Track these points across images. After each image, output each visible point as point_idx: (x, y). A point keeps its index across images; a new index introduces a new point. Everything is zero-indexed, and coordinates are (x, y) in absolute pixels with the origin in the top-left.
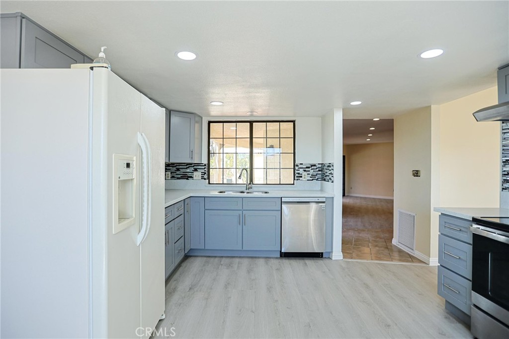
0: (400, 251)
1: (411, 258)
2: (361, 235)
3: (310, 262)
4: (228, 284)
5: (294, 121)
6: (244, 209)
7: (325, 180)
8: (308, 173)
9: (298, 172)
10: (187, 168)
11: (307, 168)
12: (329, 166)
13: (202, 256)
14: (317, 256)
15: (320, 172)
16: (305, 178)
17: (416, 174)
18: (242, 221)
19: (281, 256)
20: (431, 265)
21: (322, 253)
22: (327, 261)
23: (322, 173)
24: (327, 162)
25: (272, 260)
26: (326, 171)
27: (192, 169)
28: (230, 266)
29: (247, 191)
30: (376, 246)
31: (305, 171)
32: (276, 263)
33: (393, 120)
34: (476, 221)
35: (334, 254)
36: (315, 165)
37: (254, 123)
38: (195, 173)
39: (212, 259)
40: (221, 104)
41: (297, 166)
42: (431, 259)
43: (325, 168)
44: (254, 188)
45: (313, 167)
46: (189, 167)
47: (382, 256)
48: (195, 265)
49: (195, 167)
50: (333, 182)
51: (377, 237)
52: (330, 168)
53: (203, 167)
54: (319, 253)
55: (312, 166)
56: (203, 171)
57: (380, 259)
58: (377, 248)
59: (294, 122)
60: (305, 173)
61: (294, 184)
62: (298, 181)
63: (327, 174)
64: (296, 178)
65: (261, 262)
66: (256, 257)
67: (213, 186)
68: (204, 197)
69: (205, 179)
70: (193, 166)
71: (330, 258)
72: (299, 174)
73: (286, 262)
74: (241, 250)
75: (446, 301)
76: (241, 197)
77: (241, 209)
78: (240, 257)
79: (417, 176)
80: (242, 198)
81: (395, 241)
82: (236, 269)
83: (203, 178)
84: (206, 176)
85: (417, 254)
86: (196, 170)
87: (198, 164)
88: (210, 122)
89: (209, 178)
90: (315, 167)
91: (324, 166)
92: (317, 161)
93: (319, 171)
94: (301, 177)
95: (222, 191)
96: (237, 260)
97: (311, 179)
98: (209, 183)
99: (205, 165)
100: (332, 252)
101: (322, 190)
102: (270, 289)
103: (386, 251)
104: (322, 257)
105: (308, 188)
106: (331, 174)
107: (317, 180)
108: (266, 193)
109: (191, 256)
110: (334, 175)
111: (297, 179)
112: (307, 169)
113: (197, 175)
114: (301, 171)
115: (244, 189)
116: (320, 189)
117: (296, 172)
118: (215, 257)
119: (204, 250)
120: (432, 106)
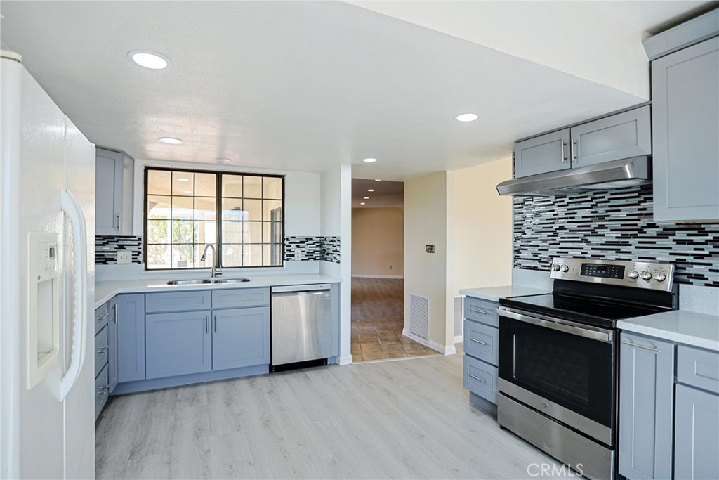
0: (413, 343)
1: (425, 350)
2: (365, 328)
3: (312, 374)
4: (200, 430)
5: (284, 176)
6: (213, 307)
7: (326, 259)
8: (303, 249)
9: (289, 248)
10: (103, 244)
11: (301, 242)
12: (331, 241)
13: (139, 393)
14: (320, 363)
15: (318, 249)
16: (298, 257)
17: (430, 249)
18: (211, 326)
19: (271, 371)
20: (446, 354)
21: (326, 359)
22: (334, 369)
23: (322, 249)
24: (329, 234)
25: (258, 379)
26: (328, 247)
27: (115, 245)
28: (194, 400)
29: (214, 279)
30: (386, 340)
31: (298, 247)
32: (265, 383)
33: (403, 183)
34: (503, 302)
35: (342, 358)
36: (312, 239)
37: (223, 175)
38: (120, 253)
39: (160, 395)
40: (179, 142)
41: (288, 240)
42: (447, 348)
43: (326, 243)
44: (226, 274)
45: (309, 242)
46: (107, 243)
47: (395, 351)
48: (132, 409)
49: (120, 243)
50: (339, 262)
51: (385, 328)
52: (334, 244)
53: (136, 243)
54: (323, 360)
55: (308, 239)
56: (135, 249)
57: (393, 356)
58: (388, 343)
59: (282, 177)
60: (299, 250)
61: (282, 266)
62: (290, 261)
63: (331, 251)
64: (286, 257)
65: (243, 384)
66: (233, 379)
67: (154, 274)
68: (145, 293)
69: (139, 262)
70: (115, 240)
71: (336, 364)
72: (290, 251)
73: (280, 379)
74: (210, 372)
75: (471, 392)
76: (209, 290)
77: (210, 307)
78: (208, 383)
79: (431, 252)
80: (212, 290)
81: (405, 332)
82: (206, 403)
83: (135, 261)
84: (140, 258)
85: (431, 344)
86: (121, 247)
87: (127, 238)
88: (147, 169)
89: (145, 260)
90: (312, 242)
91: (326, 240)
92: (315, 233)
93: (317, 246)
94: (293, 255)
95: (171, 280)
96: (203, 389)
97: (307, 258)
98: (146, 269)
99: (140, 239)
100: (339, 355)
101: (321, 273)
102: (267, 424)
103: (398, 346)
104: (326, 364)
105: (301, 271)
106: (336, 251)
107: (315, 259)
108: (244, 280)
109: (118, 396)
110: (341, 253)
111: (288, 259)
112: (301, 245)
113: (125, 256)
114: (293, 247)
115: (208, 277)
116: (318, 271)
117: (286, 248)
118: (165, 389)
119: (145, 380)
120: (447, 171)
